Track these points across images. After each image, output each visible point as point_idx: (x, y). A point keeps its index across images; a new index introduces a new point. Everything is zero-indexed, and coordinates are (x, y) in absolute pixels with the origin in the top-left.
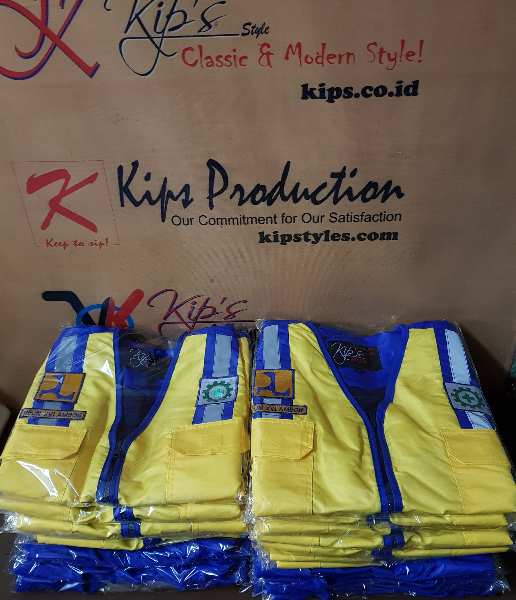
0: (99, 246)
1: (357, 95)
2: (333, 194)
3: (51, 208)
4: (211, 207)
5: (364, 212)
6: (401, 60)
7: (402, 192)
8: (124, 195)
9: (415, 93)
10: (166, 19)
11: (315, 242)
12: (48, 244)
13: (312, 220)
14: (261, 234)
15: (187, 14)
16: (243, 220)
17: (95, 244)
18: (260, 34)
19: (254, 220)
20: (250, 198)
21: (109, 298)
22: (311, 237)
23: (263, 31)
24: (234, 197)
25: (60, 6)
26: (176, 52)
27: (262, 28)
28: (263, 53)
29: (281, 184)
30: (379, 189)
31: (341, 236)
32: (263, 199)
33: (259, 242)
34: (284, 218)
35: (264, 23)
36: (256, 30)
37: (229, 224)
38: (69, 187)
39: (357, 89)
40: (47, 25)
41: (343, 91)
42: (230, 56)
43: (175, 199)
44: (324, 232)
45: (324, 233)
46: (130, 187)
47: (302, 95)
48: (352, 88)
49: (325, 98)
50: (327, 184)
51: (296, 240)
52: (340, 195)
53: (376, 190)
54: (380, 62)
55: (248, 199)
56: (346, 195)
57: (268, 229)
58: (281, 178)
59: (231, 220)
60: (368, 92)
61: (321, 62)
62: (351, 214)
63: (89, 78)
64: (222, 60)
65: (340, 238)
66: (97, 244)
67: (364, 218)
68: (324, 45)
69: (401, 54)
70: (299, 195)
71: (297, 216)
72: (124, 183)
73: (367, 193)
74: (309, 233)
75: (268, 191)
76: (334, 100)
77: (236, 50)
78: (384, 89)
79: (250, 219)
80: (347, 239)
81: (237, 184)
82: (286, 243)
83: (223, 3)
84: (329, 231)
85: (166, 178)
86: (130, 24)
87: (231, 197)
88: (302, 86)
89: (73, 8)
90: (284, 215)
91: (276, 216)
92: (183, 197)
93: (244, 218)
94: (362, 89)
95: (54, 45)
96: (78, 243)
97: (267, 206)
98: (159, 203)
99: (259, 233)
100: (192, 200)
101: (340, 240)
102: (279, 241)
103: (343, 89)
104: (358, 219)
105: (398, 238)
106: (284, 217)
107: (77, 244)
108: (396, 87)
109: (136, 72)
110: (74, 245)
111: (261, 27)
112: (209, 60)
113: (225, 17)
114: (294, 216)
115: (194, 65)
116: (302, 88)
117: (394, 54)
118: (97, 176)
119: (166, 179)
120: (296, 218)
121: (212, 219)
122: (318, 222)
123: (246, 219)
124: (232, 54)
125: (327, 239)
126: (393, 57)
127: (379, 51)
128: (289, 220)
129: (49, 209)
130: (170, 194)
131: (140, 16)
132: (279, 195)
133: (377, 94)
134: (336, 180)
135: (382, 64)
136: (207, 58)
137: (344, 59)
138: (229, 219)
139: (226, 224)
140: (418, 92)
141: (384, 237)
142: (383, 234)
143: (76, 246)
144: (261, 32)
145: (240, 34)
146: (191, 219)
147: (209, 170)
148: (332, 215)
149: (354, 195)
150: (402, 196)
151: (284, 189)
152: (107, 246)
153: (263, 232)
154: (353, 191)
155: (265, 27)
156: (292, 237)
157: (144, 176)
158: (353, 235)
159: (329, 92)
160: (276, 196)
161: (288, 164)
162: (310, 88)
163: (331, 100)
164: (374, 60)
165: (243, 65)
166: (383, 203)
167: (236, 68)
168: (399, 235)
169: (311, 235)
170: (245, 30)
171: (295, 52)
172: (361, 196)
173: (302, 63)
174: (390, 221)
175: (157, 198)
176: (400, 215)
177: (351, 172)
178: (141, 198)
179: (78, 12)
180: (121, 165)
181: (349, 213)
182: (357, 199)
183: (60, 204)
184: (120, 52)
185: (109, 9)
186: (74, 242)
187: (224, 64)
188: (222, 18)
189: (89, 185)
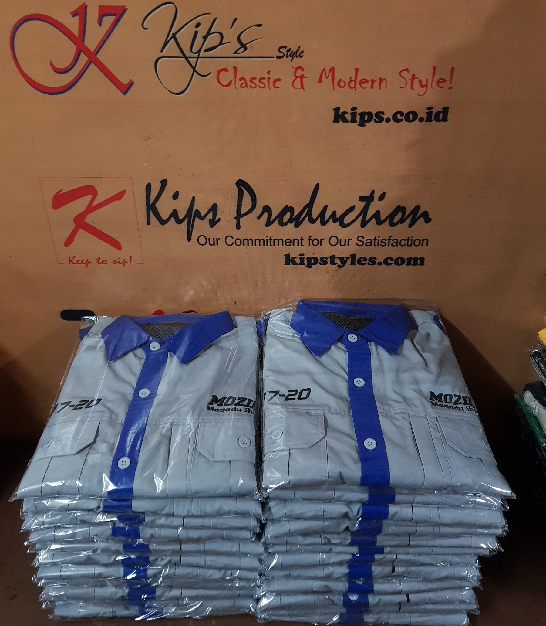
0: (122, 263)
1: (388, 120)
2: (361, 217)
3: (76, 224)
4: (238, 227)
5: (391, 237)
6: (432, 87)
7: (430, 217)
8: (151, 213)
9: (445, 119)
10: (203, 40)
11: (341, 266)
12: (70, 261)
13: (339, 243)
14: (287, 256)
15: (224, 35)
16: (270, 242)
18: (295, 58)
19: (281, 241)
20: (278, 220)
22: (337, 261)
23: (298, 54)
24: (262, 218)
25: (98, 23)
26: (211, 73)
27: (297, 52)
28: (297, 76)
29: (310, 206)
30: (407, 213)
31: (368, 260)
32: (290, 221)
33: (285, 264)
34: (311, 241)
35: (299, 47)
36: (291, 53)
37: (255, 245)
38: (95, 203)
39: (388, 114)
40: (83, 42)
41: (374, 115)
43: (202, 218)
44: (351, 255)
45: (350, 257)
46: (158, 205)
47: (334, 118)
48: (383, 113)
49: (356, 122)
50: (355, 207)
51: (322, 263)
52: (367, 219)
53: (404, 214)
54: (412, 88)
55: (276, 220)
56: (374, 219)
57: (295, 251)
58: (309, 200)
59: (258, 241)
60: (399, 117)
61: (353, 86)
62: (379, 238)
63: (123, 95)
64: (256, 81)
65: (366, 262)
66: (121, 262)
67: (391, 243)
68: (357, 70)
69: (432, 81)
70: (326, 217)
71: (324, 239)
72: (151, 202)
73: (395, 217)
74: (336, 256)
75: (296, 213)
76: (366, 124)
77: (270, 72)
78: (415, 114)
79: (276, 241)
80: (374, 263)
81: (265, 205)
82: (312, 266)
83: (260, 25)
84: (356, 254)
85: (194, 197)
86: (166, 43)
87: (259, 218)
88: (334, 109)
89: (111, 26)
90: (311, 238)
91: (303, 238)
92: (210, 216)
93: (270, 239)
94: (392, 114)
95: (90, 61)
96: (100, 261)
97: (294, 227)
98: (185, 223)
99: (285, 255)
100: (219, 220)
101: (367, 264)
102: (305, 264)
103: (374, 113)
104: (385, 243)
105: (425, 263)
106: (311, 239)
107: (100, 262)
108: (427, 113)
109: (169, 90)
110: (97, 263)
111: (296, 50)
112: (243, 82)
113: (261, 39)
114: (321, 239)
116: (334, 111)
117: (425, 80)
118: (125, 193)
120: (323, 241)
121: (238, 240)
122: (345, 245)
123: (272, 241)
125: (353, 263)
126: (424, 83)
127: (410, 77)
128: (315, 242)
129: (73, 226)
130: (198, 213)
131: (177, 36)
132: (307, 217)
133: (408, 120)
134: (364, 203)
135: (413, 90)
136: (240, 79)
137: (376, 84)
139: (252, 245)
140: (448, 118)
141: (411, 262)
142: (409, 259)
143: (99, 264)
144: (296, 55)
145: (275, 57)
146: (217, 239)
147: (237, 190)
148: (360, 239)
149: (383, 218)
150: (429, 222)
151: (312, 211)
152: (130, 264)
153: (289, 254)
154: (381, 215)
155: (300, 50)
156: (318, 260)
157: (172, 194)
158: (380, 259)
159: (360, 116)
160: (303, 218)
161: (317, 186)
162: (342, 111)
163: (362, 124)
164: (406, 86)
165: (276, 88)
166: (410, 228)
167: (270, 89)
168: (425, 261)
169: (337, 259)
170: (280, 53)
171: (328, 76)
172: (388, 220)
173: (335, 87)
174: (418, 246)
175: (184, 218)
176: (427, 240)
177: (379, 195)
178: (168, 217)
179: (115, 31)
180: (150, 183)
181: (376, 237)
182: (385, 223)
183: (85, 221)
184: (155, 71)
185: (147, 28)
186: (97, 260)
187: (258, 86)
188: (258, 40)
189: (116, 202)
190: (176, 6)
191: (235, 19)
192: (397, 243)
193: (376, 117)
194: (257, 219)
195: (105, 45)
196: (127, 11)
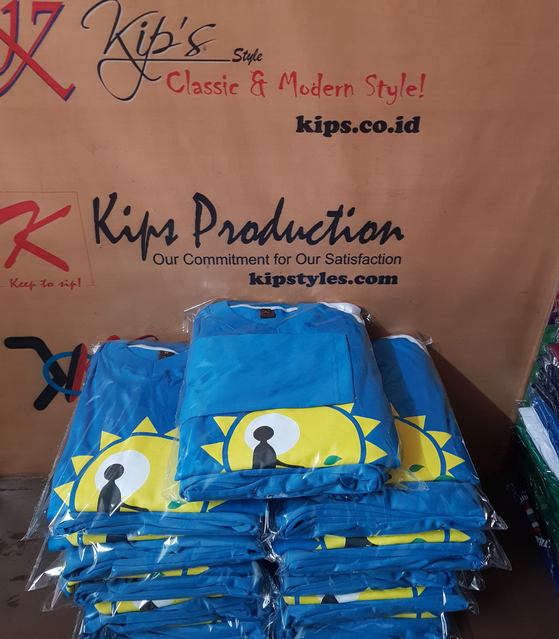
0: (70, 286)
1: (355, 130)
2: (330, 233)
3: (16, 243)
4: (198, 244)
5: (362, 254)
6: (402, 95)
7: (402, 234)
8: (101, 231)
9: (416, 130)
10: (150, 40)
11: (310, 285)
12: (13, 284)
13: (307, 262)
14: (252, 275)
15: (173, 36)
16: (233, 260)
17: (66, 284)
18: (253, 61)
19: (244, 260)
20: (241, 236)
21: (81, 345)
22: (306, 280)
23: (256, 57)
24: (223, 234)
25: (32, 21)
26: (161, 76)
27: (255, 55)
28: (256, 81)
29: (274, 222)
30: (378, 230)
31: (338, 278)
32: (254, 238)
33: (250, 284)
34: (277, 259)
35: (257, 50)
36: (248, 56)
37: (217, 264)
38: (37, 220)
39: (355, 124)
40: (16, 42)
41: (340, 125)
42: (219, 83)
43: (157, 235)
44: (320, 274)
45: (319, 275)
46: (108, 222)
47: (297, 128)
48: (350, 123)
49: (321, 131)
50: (323, 223)
51: (290, 282)
52: (337, 234)
53: (374, 231)
54: (380, 96)
55: (238, 237)
56: (343, 235)
57: (260, 270)
58: (274, 215)
59: (219, 260)
60: (367, 126)
61: (317, 93)
62: (349, 256)
63: (64, 101)
64: (211, 86)
65: (336, 281)
67: (362, 261)
68: (320, 76)
69: (402, 88)
70: (293, 234)
71: (291, 257)
72: (100, 217)
73: (365, 233)
74: (304, 275)
75: (260, 229)
76: (331, 134)
77: (226, 77)
78: (384, 124)
79: (240, 259)
80: (344, 282)
81: (226, 221)
82: (279, 285)
83: (213, 25)
84: (325, 273)
86: (110, 44)
87: (220, 234)
88: (297, 118)
89: (46, 25)
90: (277, 256)
91: (268, 256)
92: (166, 233)
93: (233, 257)
94: (360, 124)
95: (24, 63)
96: (46, 283)
97: (259, 245)
98: (139, 240)
99: (249, 275)
100: (176, 237)
101: (337, 283)
102: (271, 284)
103: (340, 122)
104: (356, 261)
105: (398, 282)
106: (277, 257)
107: (45, 285)
108: (397, 123)
109: (117, 96)
110: (42, 285)
111: (253, 53)
112: (197, 87)
113: (214, 41)
114: (288, 257)
115: (180, 91)
116: (297, 120)
117: (394, 88)
118: (70, 209)
119: (147, 213)
120: (290, 259)
121: (199, 258)
122: (313, 263)
123: (235, 259)
124: (222, 81)
125: (322, 282)
126: (393, 90)
127: (378, 84)
128: (282, 260)
129: (14, 245)
130: (152, 230)
131: (121, 36)
132: (272, 234)
133: (376, 130)
134: (332, 219)
136: (194, 84)
137: (342, 91)
138: (217, 258)
139: (214, 264)
140: (419, 129)
141: (383, 281)
142: (382, 278)
143: (44, 286)
144: (254, 58)
145: (231, 60)
147: (195, 204)
148: (329, 256)
149: (352, 234)
150: (402, 238)
151: (278, 227)
152: (80, 286)
153: (254, 273)
154: (351, 231)
155: (257, 54)
156: (285, 279)
157: (123, 209)
158: (351, 277)
159: (325, 126)
160: (268, 235)
161: (282, 201)
162: (306, 120)
163: (328, 134)
164: (373, 93)
165: (233, 94)
166: (382, 245)
167: (226, 95)
168: (398, 279)
169: (305, 278)
170: (236, 56)
171: (290, 82)
172: (359, 237)
173: (297, 93)
174: (390, 264)
175: (137, 235)
176: (400, 257)
177: (348, 210)
178: (119, 234)
179: (52, 29)
180: (97, 197)
181: (346, 254)
182: (355, 240)
183: (27, 240)
184: (98, 74)
185: (87, 27)
186: (42, 282)
187: (213, 91)
188: (212, 41)
189: (61, 219)
190: (119, 3)
191: (186, 19)
192: (368, 260)
193: (342, 126)
194: (218, 235)
195: (41, 45)
196: (65, 8)
